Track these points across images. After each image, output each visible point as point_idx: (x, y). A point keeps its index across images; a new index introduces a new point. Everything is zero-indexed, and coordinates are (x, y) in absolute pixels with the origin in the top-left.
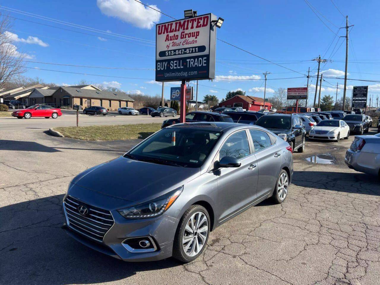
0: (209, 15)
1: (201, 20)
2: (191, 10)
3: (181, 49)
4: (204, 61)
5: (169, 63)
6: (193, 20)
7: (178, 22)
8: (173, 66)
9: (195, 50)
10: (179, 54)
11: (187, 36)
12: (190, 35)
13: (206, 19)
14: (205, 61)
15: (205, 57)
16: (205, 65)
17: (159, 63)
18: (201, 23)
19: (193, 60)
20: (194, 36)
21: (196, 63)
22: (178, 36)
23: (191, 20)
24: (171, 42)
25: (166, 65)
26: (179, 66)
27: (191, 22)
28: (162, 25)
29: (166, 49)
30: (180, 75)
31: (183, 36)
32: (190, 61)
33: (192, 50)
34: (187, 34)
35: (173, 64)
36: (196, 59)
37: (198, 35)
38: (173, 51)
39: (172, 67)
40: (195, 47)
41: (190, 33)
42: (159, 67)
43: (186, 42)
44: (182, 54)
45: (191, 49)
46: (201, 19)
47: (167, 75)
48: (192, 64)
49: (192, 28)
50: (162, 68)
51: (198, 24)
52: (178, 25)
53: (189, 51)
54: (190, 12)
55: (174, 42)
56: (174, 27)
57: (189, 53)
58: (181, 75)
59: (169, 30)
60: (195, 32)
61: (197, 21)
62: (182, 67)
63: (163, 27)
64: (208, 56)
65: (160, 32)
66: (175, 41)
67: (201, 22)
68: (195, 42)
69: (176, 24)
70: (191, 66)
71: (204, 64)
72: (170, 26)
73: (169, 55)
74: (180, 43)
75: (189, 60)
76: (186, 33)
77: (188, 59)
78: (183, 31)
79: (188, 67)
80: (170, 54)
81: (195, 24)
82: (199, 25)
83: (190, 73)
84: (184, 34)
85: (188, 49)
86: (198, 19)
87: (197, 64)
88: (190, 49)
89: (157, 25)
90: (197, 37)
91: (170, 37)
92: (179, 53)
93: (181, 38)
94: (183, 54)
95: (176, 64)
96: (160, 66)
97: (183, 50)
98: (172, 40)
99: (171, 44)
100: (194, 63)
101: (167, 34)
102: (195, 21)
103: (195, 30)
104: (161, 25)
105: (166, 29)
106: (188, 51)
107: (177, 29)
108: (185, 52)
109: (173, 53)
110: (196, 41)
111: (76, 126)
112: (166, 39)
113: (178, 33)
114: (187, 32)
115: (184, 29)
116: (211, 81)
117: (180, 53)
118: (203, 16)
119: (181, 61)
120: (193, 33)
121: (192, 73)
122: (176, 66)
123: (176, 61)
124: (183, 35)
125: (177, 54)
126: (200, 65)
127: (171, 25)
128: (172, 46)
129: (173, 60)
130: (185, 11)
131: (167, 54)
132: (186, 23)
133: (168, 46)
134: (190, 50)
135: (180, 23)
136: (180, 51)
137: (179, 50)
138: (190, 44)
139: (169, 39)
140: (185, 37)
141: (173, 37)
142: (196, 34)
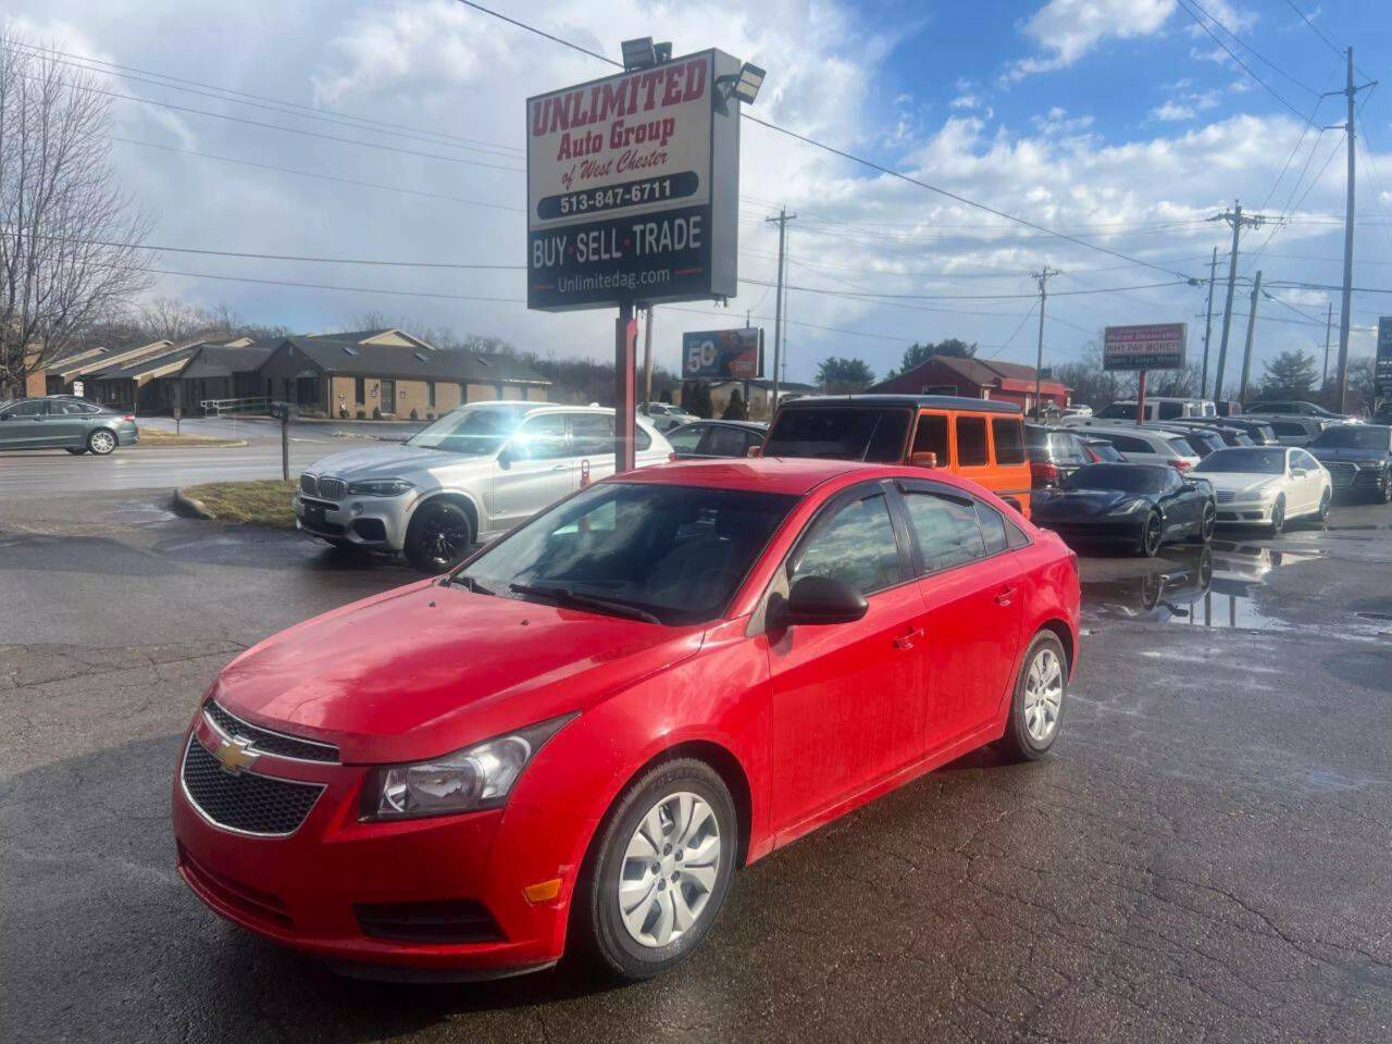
0: (708, 58)
1: (681, 75)
2: (649, 40)
3: (613, 187)
4: (694, 231)
5: (572, 242)
6: (651, 79)
7: (602, 84)
8: (585, 250)
9: (662, 189)
10: (606, 206)
11: (632, 137)
12: (643, 133)
14: (697, 231)
15: (696, 215)
16: (698, 245)
17: (540, 242)
18: (678, 89)
19: (653, 225)
20: (657, 136)
21: (665, 237)
22: (599, 137)
23: (646, 77)
24: (581, 159)
26: (605, 253)
27: (644, 86)
28: (547, 98)
29: (561, 190)
30: (611, 283)
31: (620, 139)
32: (643, 233)
33: (652, 190)
34: (632, 130)
35: (587, 245)
36: (666, 225)
37: (671, 133)
38: (584, 197)
39: (582, 256)
40: (662, 179)
41: (643, 127)
42: (538, 258)
43: (628, 161)
44: (615, 205)
45: (648, 186)
46: (680, 71)
47: (567, 285)
48: (650, 243)
49: (649, 105)
50: (550, 259)
51: (668, 91)
52: (601, 97)
53: (639, 194)
54: (644, 47)
55: (586, 162)
56: (586, 105)
57: (642, 201)
58: (616, 282)
59: (570, 119)
60: (658, 123)
61: (665, 79)
62: (617, 255)
63: (552, 108)
64: (705, 211)
65: (541, 125)
66: (591, 157)
67: (682, 82)
68: (660, 160)
69: (595, 93)
70: (647, 251)
71: (695, 241)
72: (572, 103)
73: (571, 212)
74: (611, 163)
75: (641, 227)
76: (626, 125)
77: (638, 223)
78: (621, 118)
79: (638, 252)
80: (574, 208)
81: (660, 91)
82: (673, 94)
83: (645, 278)
84: (623, 130)
85: (638, 187)
86: (670, 73)
87: (668, 241)
88: (643, 186)
89: (529, 100)
90: (668, 139)
91: (575, 143)
92: (607, 201)
93: (613, 145)
94: (621, 206)
95: (596, 245)
96: (543, 252)
97: (621, 191)
98: (580, 154)
99: (579, 171)
100: (657, 240)
101: (566, 131)
102: (661, 82)
103: (659, 113)
104: (543, 100)
105: (561, 114)
106: (635, 194)
107: (599, 112)
108: (627, 197)
109: (584, 202)
110: (665, 155)
111: (279, 477)
112: (561, 153)
113: (602, 128)
114: (631, 121)
115: (621, 113)
116: (721, 303)
117: (611, 201)
118: (685, 62)
119: (614, 231)
120: (651, 125)
121: (652, 277)
122: (596, 251)
123: (595, 234)
124: (620, 133)
125: (597, 204)
126: (678, 247)
127: (579, 96)
128: (582, 177)
129: (588, 228)
130: (625, 45)
131: (565, 207)
132: (629, 90)
133: (567, 179)
134: (642, 191)
135: (608, 89)
136: (610, 193)
137: (605, 190)
138: (643, 166)
139: (572, 151)
140: (627, 143)
141: (585, 144)
142: (662, 127)
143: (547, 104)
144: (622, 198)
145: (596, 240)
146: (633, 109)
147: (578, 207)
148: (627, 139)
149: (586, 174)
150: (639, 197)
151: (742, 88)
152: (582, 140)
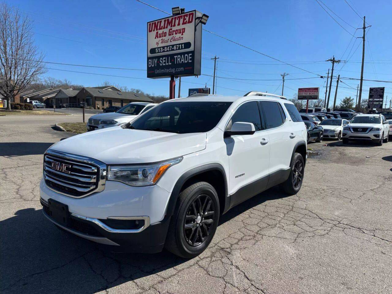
0: (194, 12)
1: (187, 17)
2: (178, 7)
3: (169, 46)
5: (158, 61)
6: (179, 18)
7: (167, 19)
9: (182, 46)
10: (167, 51)
11: (174, 33)
12: (177, 32)
13: (191, 16)
14: (191, 58)
15: (190, 53)
17: (150, 60)
18: (186, 20)
19: (179, 56)
20: (181, 33)
22: (166, 33)
23: (178, 17)
24: (161, 38)
25: (156, 62)
27: (177, 19)
29: (156, 46)
30: (168, 71)
31: (171, 33)
32: (177, 58)
33: (179, 47)
34: (174, 31)
35: (162, 61)
36: (183, 56)
37: (184, 32)
38: (162, 48)
39: (161, 64)
40: (182, 44)
41: (177, 30)
43: (173, 39)
44: (170, 51)
46: (187, 15)
47: (157, 72)
48: (179, 61)
49: (179, 24)
50: (153, 65)
52: (166, 22)
54: (178, 9)
55: (162, 39)
56: (162, 24)
57: (177, 50)
58: (170, 71)
59: (158, 28)
60: (181, 29)
61: (183, 18)
62: (170, 64)
63: (154, 25)
64: (193, 52)
65: (151, 30)
66: (164, 38)
67: (187, 18)
68: (181, 39)
69: (165, 21)
70: (178, 63)
71: (190, 60)
72: (159, 24)
73: (158, 52)
74: (168, 40)
75: (176, 56)
78: (171, 28)
79: (176, 63)
81: (182, 21)
82: (185, 22)
83: (177, 70)
84: (172, 31)
85: (176, 46)
86: (184, 16)
87: (183, 60)
88: (177, 46)
89: (148, 23)
90: (183, 33)
91: (160, 34)
93: (169, 35)
94: (171, 51)
95: (165, 61)
96: (151, 63)
97: (171, 47)
98: (161, 37)
99: (160, 41)
100: (181, 60)
101: (157, 31)
102: (182, 18)
103: (182, 27)
104: (151, 23)
105: (156, 26)
106: (175, 48)
107: (166, 26)
108: (173, 48)
110: (182, 38)
111: (83, 122)
112: (156, 36)
113: (166, 30)
114: (174, 29)
115: (171, 26)
116: (197, 77)
117: (169, 50)
118: (188, 13)
119: (169, 57)
120: (179, 30)
121: (179, 70)
122: (165, 63)
124: (171, 32)
125: (165, 50)
126: (186, 62)
127: (161, 22)
128: (161, 43)
129: (163, 56)
130: (173, 9)
131: (157, 51)
132: (174, 20)
133: (157, 44)
134: (177, 47)
135: (168, 20)
136: (168, 47)
137: (167, 47)
138: (177, 40)
139: (159, 36)
140: (173, 34)
141: (162, 34)
142: (182, 30)
144: (172, 48)
145: (165, 60)
146: (174, 25)
149: (162, 42)
151: (203, 20)
152: (161, 33)
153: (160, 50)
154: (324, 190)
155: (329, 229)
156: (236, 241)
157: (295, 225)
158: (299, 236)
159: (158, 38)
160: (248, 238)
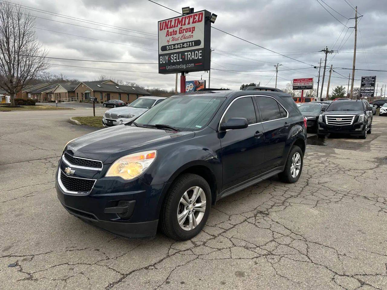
0: (203, 12)
1: (197, 16)
2: (189, 7)
3: (180, 43)
4: (200, 54)
5: (170, 57)
6: (189, 17)
7: (177, 18)
9: (192, 44)
11: (184, 31)
13: (201, 15)
15: (200, 50)
16: (201, 58)
17: (161, 57)
19: (190, 53)
20: (191, 31)
21: (193, 56)
22: (176, 31)
24: (171, 37)
25: (167, 59)
26: (178, 59)
27: (187, 19)
28: (163, 21)
29: (166, 44)
30: (179, 67)
32: (187, 55)
33: (189, 44)
34: (184, 29)
35: (173, 58)
36: (193, 52)
37: (194, 30)
38: (173, 46)
39: (172, 60)
40: (192, 42)
41: (187, 29)
42: (161, 61)
43: (184, 37)
47: (168, 68)
48: (189, 57)
49: (189, 23)
50: (164, 61)
51: (193, 20)
52: (177, 21)
54: (188, 9)
55: (173, 37)
56: (173, 23)
58: (181, 67)
59: (169, 26)
61: (193, 17)
62: (181, 60)
64: (203, 49)
66: (174, 36)
67: (197, 18)
68: (191, 37)
69: (175, 20)
70: (188, 59)
72: (169, 23)
73: (169, 50)
74: (179, 38)
75: (187, 53)
78: (182, 27)
79: (186, 59)
81: (191, 20)
82: (195, 21)
83: (188, 66)
84: (182, 29)
85: (186, 43)
86: (194, 15)
89: (158, 22)
90: (193, 32)
91: (170, 32)
93: (180, 33)
94: (182, 48)
95: (176, 58)
96: (162, 59)
97: (182, 44)
98: (171, 35)
99: (171, 39)
100: (191, 56)
101: (168, 30)
103: (191, 25)
105: (167, 25)
107: (176, 25)
108: (183, 46)
110: (193, 36)
111: (93, 116)
112: (167, 34)
113: (177, 29)
114: (184, 27)
115: (182, 25)
116: (206, 72)
117: (179, 47)
118: (198, 13)
119: (180, 54)
120: (189, 28)
121: (190, 65)
124: (181, 31)
125: (176, 48)
126: (196, 58)
127: (171, 21)
129: (173, 54)
130: (183, 8)
131: (168, 48)
132: (184, 19)
133: (168, 41)
136: (179, 45)
138: (187, 38)
139: (169, 34)
140: (183, 33)
142: (192, 29)
143: (163, 23)
145: (176, 56)
146: (185, 24)
147: (171, 48)
148: (183, 31)
149: (173, 40)
150: (186, 46)
151: (212, 19)
152: (172, 32)
153: (171, 47)
154: (330, 170)
155: (341, 197)
156: (270, 207)
157: (313, 195)
158: (318, 202)
159: (168, 36)
160: (279, 205)
